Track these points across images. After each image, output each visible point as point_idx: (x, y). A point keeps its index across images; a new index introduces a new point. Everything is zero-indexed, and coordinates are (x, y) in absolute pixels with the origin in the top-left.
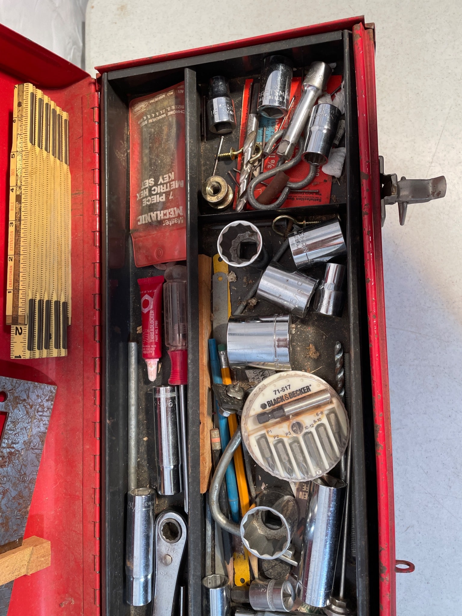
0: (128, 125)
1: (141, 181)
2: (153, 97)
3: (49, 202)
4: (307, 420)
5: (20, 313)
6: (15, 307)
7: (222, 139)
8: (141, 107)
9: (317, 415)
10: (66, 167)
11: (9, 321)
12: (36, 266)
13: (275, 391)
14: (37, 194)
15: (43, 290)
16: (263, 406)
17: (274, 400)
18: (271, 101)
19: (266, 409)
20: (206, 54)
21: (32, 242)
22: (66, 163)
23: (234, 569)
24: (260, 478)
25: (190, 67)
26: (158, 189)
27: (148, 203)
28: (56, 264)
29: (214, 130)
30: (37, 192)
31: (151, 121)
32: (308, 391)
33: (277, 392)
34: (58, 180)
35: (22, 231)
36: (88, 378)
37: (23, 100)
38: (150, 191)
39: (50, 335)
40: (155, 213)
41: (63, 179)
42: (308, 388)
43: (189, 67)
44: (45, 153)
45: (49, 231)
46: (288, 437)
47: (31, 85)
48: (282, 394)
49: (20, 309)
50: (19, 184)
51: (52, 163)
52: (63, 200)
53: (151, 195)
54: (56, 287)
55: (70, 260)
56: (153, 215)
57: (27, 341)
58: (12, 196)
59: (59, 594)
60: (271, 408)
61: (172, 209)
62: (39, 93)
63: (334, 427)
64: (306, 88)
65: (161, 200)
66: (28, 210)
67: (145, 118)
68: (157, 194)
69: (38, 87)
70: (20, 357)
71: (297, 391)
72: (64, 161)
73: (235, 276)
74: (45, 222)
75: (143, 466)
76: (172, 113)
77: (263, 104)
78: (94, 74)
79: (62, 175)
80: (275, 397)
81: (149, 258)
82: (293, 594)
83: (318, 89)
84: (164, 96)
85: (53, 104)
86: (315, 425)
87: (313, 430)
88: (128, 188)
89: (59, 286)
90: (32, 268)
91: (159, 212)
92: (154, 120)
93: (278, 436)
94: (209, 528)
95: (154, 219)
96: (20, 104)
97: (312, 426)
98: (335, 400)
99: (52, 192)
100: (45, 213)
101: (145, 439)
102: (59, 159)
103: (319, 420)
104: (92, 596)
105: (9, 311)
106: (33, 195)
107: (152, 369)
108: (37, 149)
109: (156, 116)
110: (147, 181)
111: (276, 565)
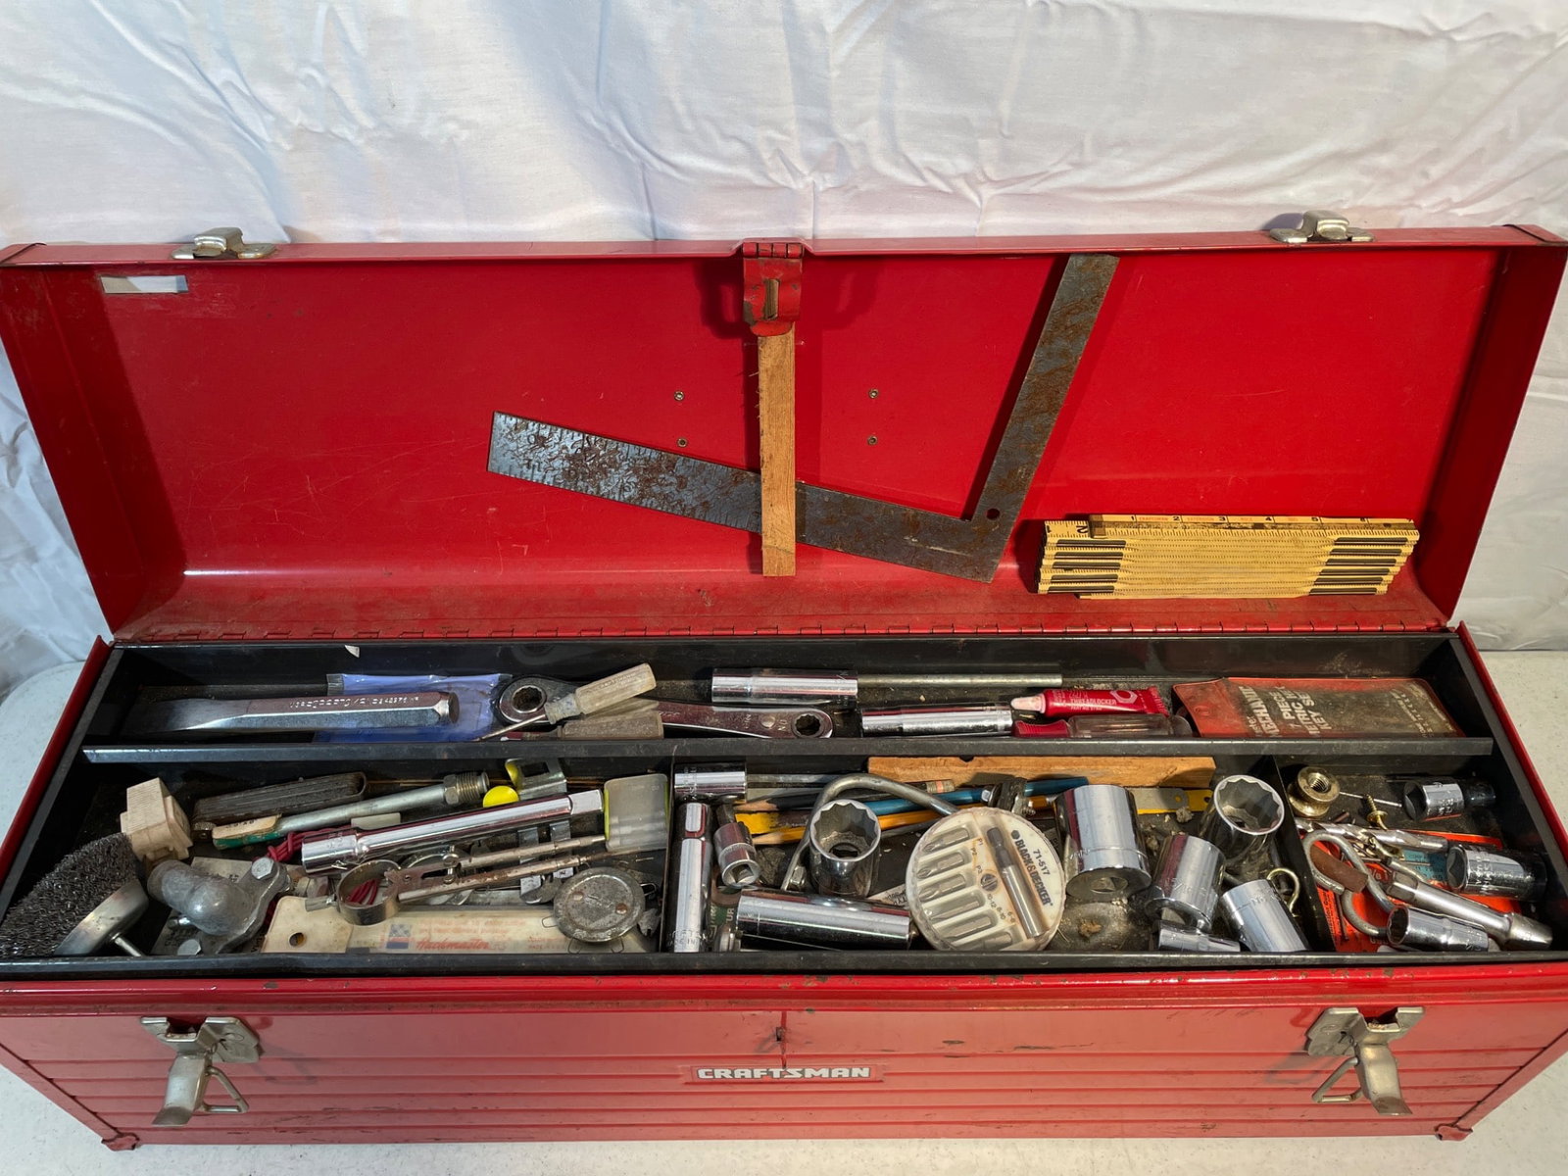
0: (1386, 676)
1: (1305, 690)
2: (1437, 706)
3: (1257, 565)
4: (1000, 897)
5: (1107, 530)
6: (1115, 524)
7: (1396, 805)
8: (1419, 693)
9: (1010, 914)
10: (1308, 589)
11: (1094, 518)
12: (1169, 548)
13: (1039, 852)
14: (1268, 549)
15: (1135, 559)
16: (1015, 834)
17: (1026, 850)
18: (1474, 863)
19: (1011, 837)
20: (1521, 764)
21: (1203, 543)
22: (1312, 591)
23: (756, 812)
24: (888, 851)
25: (1495, 744)
26: (1300, 711)
27: (1275, 698)
28: (1168, 576)
29: (1408, 789)
30: (1271, 549)
31: (1401, 703)
32: (1043, 900)
33: (1037, 855)
34: (1287, 578)
35: (1217, 531)
36: (1012, 619)
37: (1395, 529)
38: (1296, 701)
39: (1071, 569)
40: (1264, 706)
41: (1289, 585)
42: (1047, 901)
43: (1495, 741)
44: (1325, 559)
45: (1217, 565)
46: (974, 870)
47: (1417, 538)
48: (1036, 862)
49: (1113, 530)
50: (1279, 526)
51: (1312, 569)
52: (1260, 585)
53: (1290, 702)
54: (1137, 576)
55: (1172, 597)
56: (1260, 704)
57: (1070, 538)
58: (1261, 519)
59: (715, 589)
60: (1015, 845)
61: (1275, 727)
62: (1408, 550)
63: (992, 940)
64: (1506, 916)
65: (1284, 714)
66: (1247, 538)
67: (1404, 696)
68: (1292, 708)
69: (1417, 547)
70: (1049, 531)
71: (1041, 883)
72: (1315, 587)
73: (1187, 819)
74: (1228, 560)
75: (884, 695)
76: (1421, 728)
77: (1466, 851)
78: (1453, 623)
79: (1295, 585)
80: (1030, 852)
81: (1192, 700)
82: (738, 885)
83: (1507, 933)
84: (1444, 719)
85: (1396, 569)
86: (995, 910)
87: (986, 908)
88: (1290, 676)
89: (1138, 581)
90: (1166, 543)
91: (1266, 710)
92: (1404, 707)
93: (975, 854)
94: (812, 779)
95: (1253, 705)
96: (1387, 525)
97: (993, 905)
98: (1032, 941)
99: (1271, 570)
100: (1240, 560)
101: (922, 698)
102: (1318, 580)
103: (1003, 916)
104: (725, 626)
105: (1106, 518)
106: (1267, 544)
107: (1030, 703)
108: (1330, 548)
109: (1410, 709)
110: (1308, 697)
111: (772, 866)
